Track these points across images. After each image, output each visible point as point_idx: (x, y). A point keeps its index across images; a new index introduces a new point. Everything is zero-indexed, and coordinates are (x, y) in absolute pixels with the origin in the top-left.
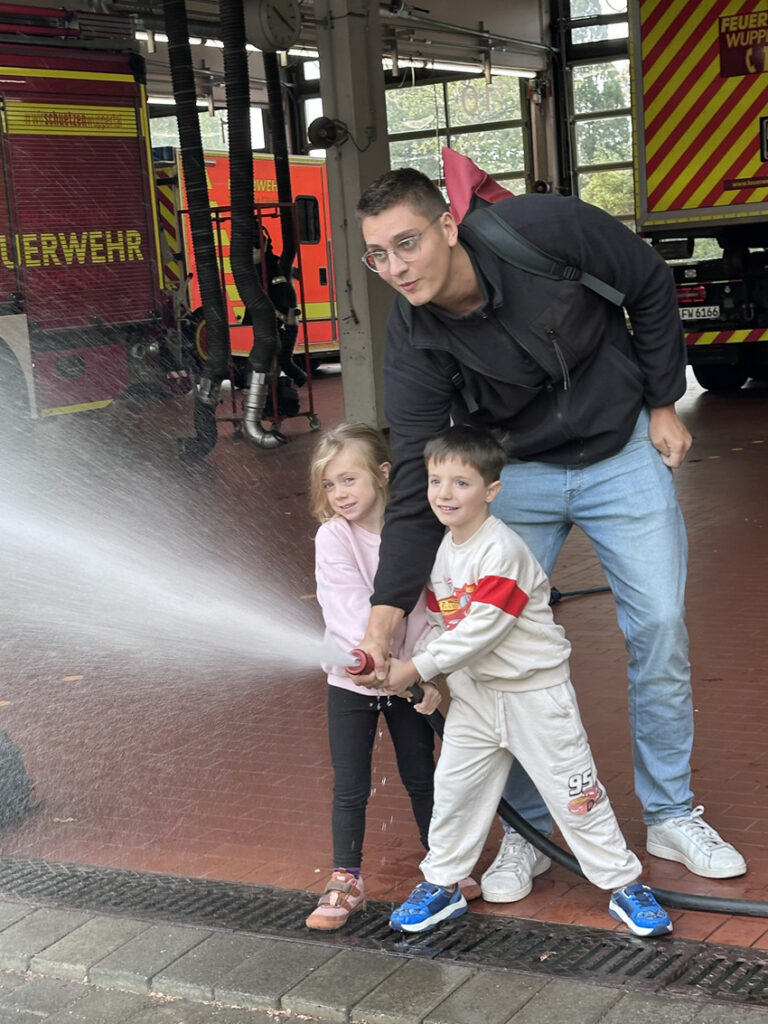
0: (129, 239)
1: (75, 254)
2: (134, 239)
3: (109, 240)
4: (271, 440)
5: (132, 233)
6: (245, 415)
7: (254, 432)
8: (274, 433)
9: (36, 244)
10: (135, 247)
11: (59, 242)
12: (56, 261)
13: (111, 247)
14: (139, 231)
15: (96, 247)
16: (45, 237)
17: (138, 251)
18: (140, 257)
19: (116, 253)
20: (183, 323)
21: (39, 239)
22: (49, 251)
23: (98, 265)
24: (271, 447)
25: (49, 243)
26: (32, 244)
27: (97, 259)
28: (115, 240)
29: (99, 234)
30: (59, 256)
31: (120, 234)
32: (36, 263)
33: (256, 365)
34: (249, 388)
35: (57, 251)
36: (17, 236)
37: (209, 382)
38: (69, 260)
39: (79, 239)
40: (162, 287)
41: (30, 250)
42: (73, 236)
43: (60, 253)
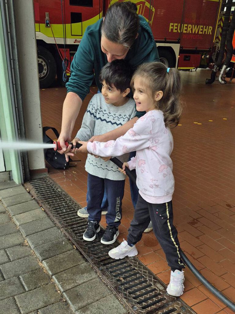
0: (209, 29)
1: (195, 31)
2: (210, 29)
3: (204, 28)
4: (223, 82)
5: (211, 27)
6: (219, 75)
7: (220, 80)
8: (224, 81)
9: (187, 27)
10: (210, 31)
11: (192, 27)
12: (190, 32)
13: (204, 30)
14: (212, 27)
15: (201, 30)
16: (190, 25)
17: (211, 32)
18: (211, 34)
19: (205, 32)
20: (217, 52)
21: (188, 26)
22: (189, 29)
23: (200, 34)
24: (223, 84)
25: (190, 27)
26: (186, 27)
27: (200, 33)
28: (206, 28)
29: (202, 26)
30: (191, 31)
31: (207, 27)
32: (186, 32)
33: (225, 63)
34: (222, 69)
35: (191, 29)
36: (183, 24)
37: (216, 66)
38: (193, 32)
39: (197, 27)
40: (214, 42)
41: (185, 28)
42: (196, 26)
43: (192, 30)
